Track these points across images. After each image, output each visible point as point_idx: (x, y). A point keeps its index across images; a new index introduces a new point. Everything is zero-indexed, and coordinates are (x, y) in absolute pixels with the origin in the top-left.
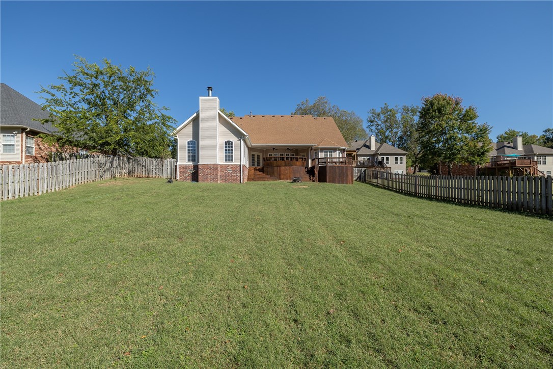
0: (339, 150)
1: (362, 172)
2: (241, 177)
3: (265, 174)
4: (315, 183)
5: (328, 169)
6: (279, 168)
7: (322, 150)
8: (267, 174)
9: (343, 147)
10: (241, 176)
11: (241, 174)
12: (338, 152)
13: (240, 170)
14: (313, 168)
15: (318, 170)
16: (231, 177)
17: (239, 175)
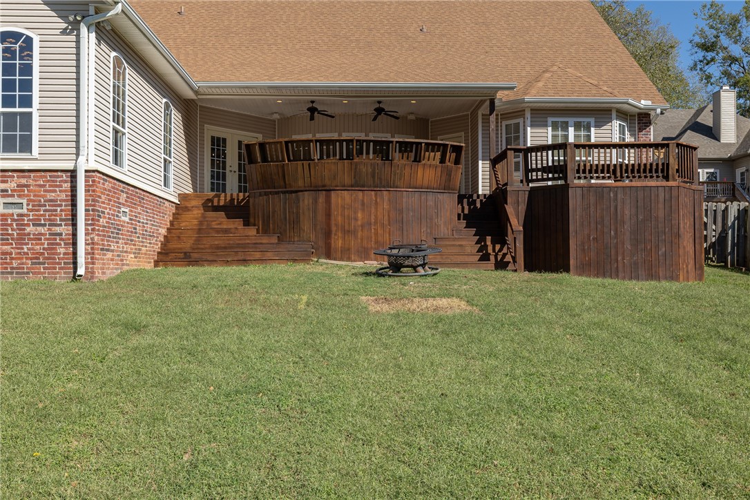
0: (623, 115)
1: (731, 219)
2: (75, 244)
3: (252, 231)
4: (509, 275)
5: (575, 202)
6: (322, 197)
7: (542, 114)
8: (266, 231)
9: (644, 103)
10: (74, 235)
11: (74, 225)
12: (616, 124)
13: (74, 205)
14: (499, 196)
15: (523, 208)
16: (21, 239)
17: (65, 230)
